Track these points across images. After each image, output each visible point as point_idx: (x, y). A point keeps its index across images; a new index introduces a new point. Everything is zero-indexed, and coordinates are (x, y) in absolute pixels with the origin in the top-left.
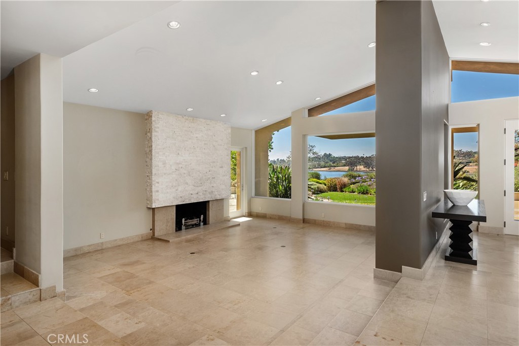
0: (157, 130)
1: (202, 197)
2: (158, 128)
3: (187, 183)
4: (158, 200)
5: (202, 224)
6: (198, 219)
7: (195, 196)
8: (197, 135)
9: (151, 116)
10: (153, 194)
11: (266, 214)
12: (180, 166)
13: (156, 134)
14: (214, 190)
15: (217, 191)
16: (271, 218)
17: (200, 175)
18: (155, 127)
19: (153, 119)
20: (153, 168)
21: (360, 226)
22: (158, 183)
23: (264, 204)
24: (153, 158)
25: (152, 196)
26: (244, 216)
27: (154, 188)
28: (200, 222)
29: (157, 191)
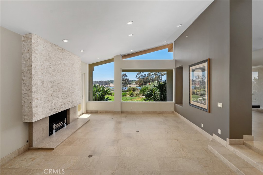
0: (36, 52)
1: (67, 106)
2: (37, 50)
3: (58, 97)
4: (37, 114)
5: (65, 125)
6: (63, 122)
7: (63, 106)
8: (64, 62)
9: (31, 39)
10: (33, 109)
11: (97, 111)
12: (54, 84)
13: (35, 55)
14: (73, 100)
15: (75, 101)
16: (100, 113)
17: (66, 91)
18: (35, 49)
19: (33, 41)
20: (33, 86)
21: (149, 111)
22: (37, 99)
23: (96, 105)
24: (33, 77)
25: (32, 111)
26: (84, 114)
27: (34, 104)
28: (64, 124)
29: (37, 107)
